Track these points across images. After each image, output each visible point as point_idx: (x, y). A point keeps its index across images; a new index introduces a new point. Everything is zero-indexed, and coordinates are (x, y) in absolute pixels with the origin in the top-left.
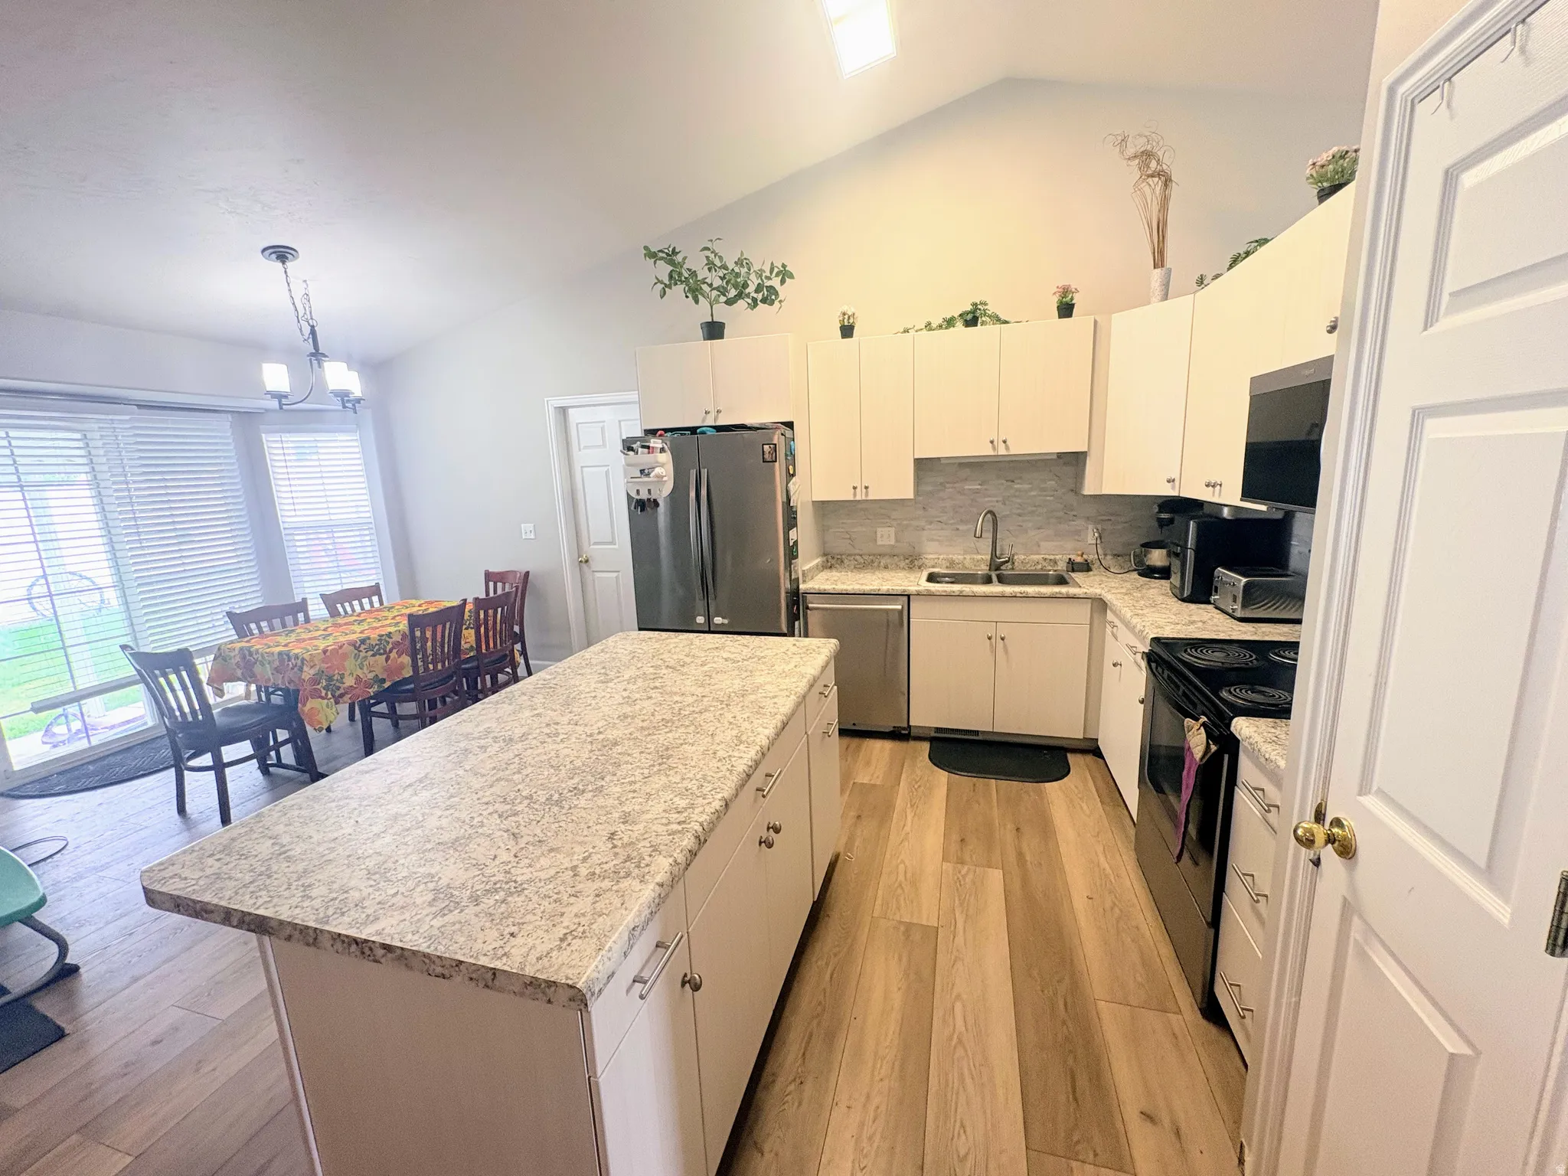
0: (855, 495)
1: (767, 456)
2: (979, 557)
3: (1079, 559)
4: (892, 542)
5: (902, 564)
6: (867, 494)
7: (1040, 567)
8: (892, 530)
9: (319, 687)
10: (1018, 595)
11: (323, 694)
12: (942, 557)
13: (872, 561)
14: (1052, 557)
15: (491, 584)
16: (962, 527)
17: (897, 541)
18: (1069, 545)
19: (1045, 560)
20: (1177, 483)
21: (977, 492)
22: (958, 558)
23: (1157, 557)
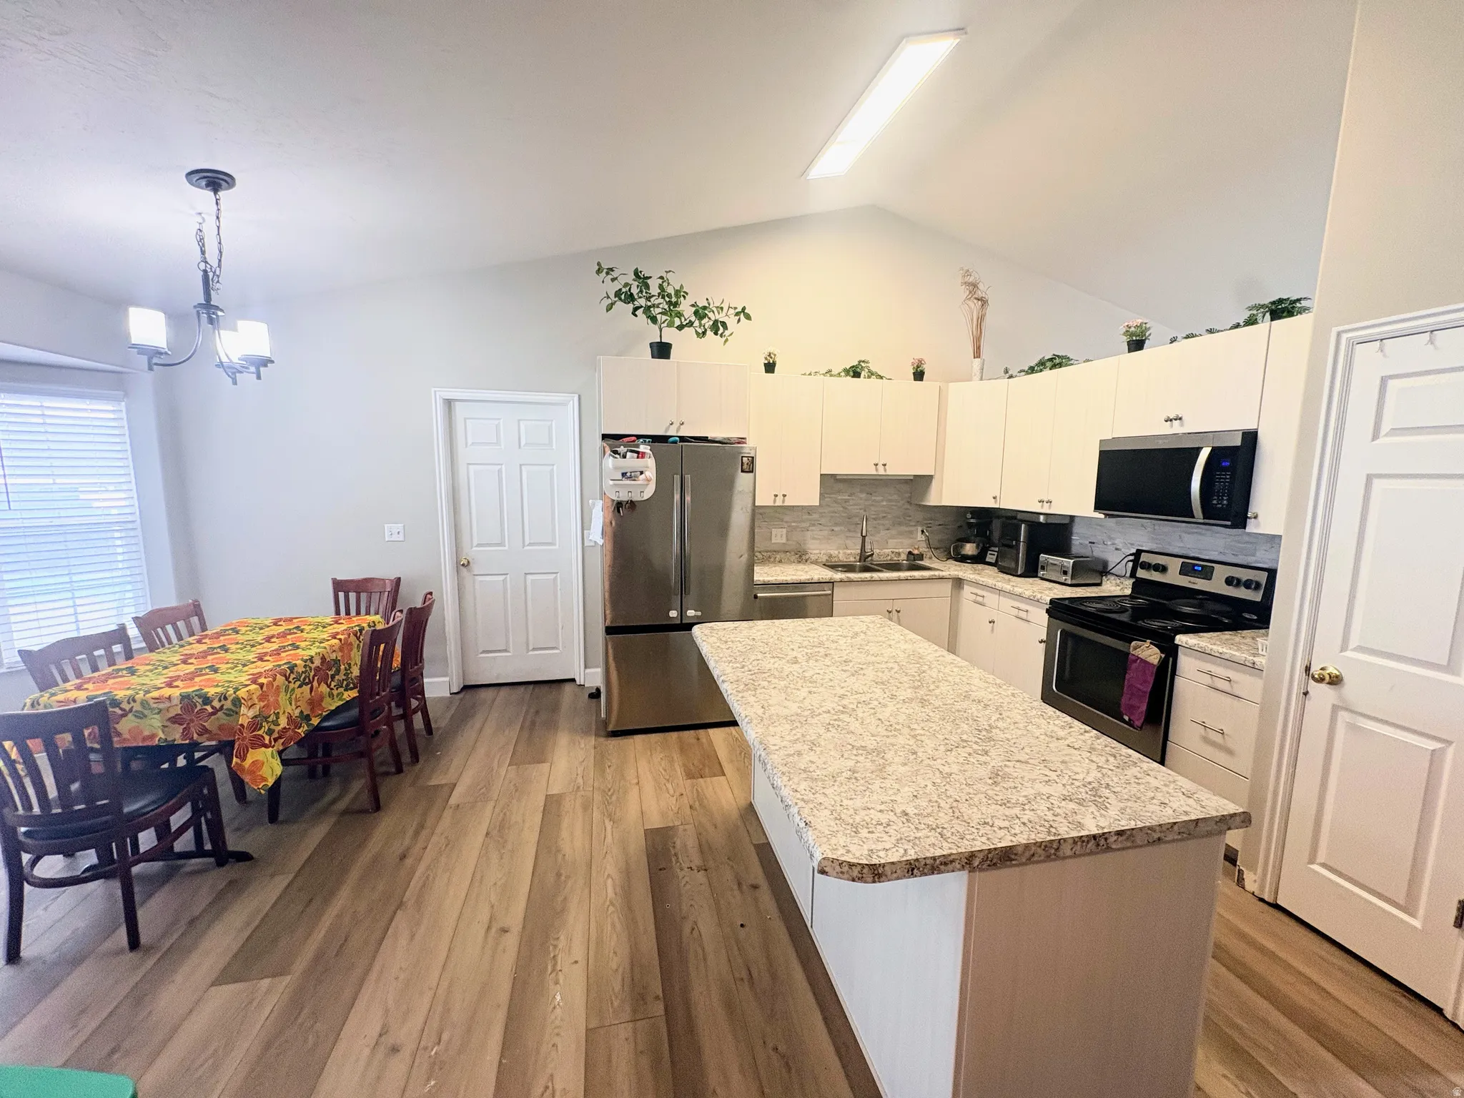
0: (775, 501)
1: (745, 467)
2: (849, 552)
3: (916, 552)
4: (784, 541)
5: (793, 558)
6: (783, 501)
7: (889, 558)
8: (784, 530)
9: (260, 732)
10: (909, 578)
11: (267, 742)
12: (822, 552)
13: (770, 557)
14: (897, 551)
15: (341, 595)
16: (836, 529)
17: (787, 540)
18: (907, 541)
19: (893, 552)
20: (998, 498)
21: (846, 501)
22: (834, 553)
23: (969, 549)
